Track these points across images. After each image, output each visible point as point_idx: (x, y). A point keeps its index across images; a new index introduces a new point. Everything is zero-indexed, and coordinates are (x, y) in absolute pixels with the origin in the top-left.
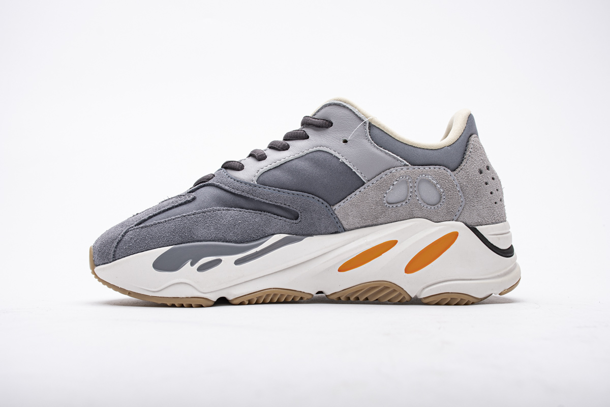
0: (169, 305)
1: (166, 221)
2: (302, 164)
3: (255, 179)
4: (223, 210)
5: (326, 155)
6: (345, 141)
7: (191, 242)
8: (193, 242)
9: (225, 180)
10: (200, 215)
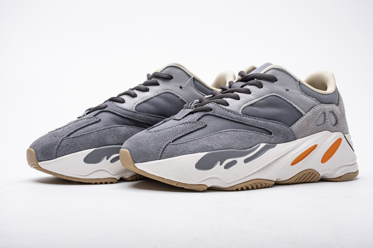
0: (93, 183)
1: (87, 134)
2: (158, 100)
3: (134, 108)
4: (119, 127)
5: (171, 95)
6: (181, 88)
7: (105, 146)
8: (106, 146)
9: (116, 109)
10: (107, 130)
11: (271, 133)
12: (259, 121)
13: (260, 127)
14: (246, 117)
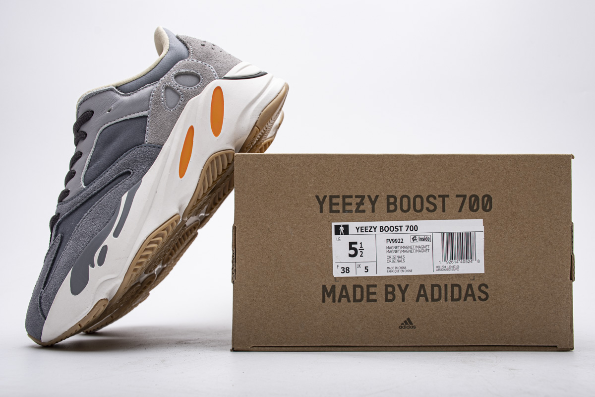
11: (129, 173)
12: (107, 174)
13: (111, 179)
14: (91, 185)
